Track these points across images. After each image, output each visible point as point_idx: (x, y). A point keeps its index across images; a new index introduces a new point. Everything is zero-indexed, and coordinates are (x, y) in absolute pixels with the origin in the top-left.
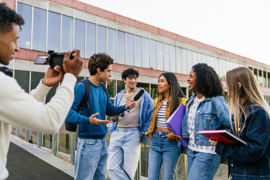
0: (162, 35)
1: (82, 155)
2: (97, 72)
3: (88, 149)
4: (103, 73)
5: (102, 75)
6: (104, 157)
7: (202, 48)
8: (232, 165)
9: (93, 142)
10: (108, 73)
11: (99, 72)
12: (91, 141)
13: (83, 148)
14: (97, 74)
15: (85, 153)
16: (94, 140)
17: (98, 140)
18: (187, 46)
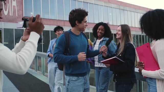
0: (111, 3)
1: (68, 88)
2: (76, 24)
3: (71, 84)
4: (81, 24)
5: (80, 26)
6: (86, 90)
7: (137, 9)
8: (116, 75)
9: (76, 79)
10: (85, 24)
11: (77, 24)
12: (74, 78)
13: (68, 84)
14: (76, 26)
15: (69, 87)
16: (76, 77)
17: (80, 77)
18: (128, 8)
